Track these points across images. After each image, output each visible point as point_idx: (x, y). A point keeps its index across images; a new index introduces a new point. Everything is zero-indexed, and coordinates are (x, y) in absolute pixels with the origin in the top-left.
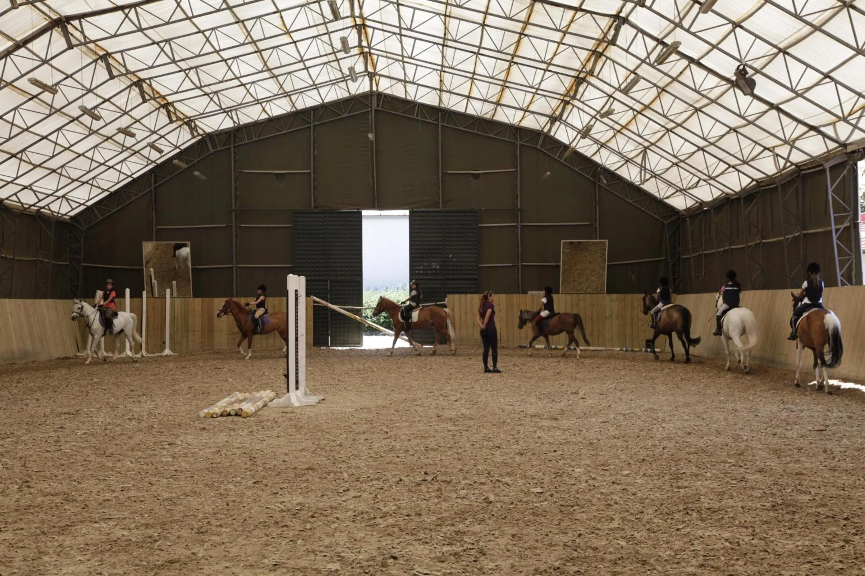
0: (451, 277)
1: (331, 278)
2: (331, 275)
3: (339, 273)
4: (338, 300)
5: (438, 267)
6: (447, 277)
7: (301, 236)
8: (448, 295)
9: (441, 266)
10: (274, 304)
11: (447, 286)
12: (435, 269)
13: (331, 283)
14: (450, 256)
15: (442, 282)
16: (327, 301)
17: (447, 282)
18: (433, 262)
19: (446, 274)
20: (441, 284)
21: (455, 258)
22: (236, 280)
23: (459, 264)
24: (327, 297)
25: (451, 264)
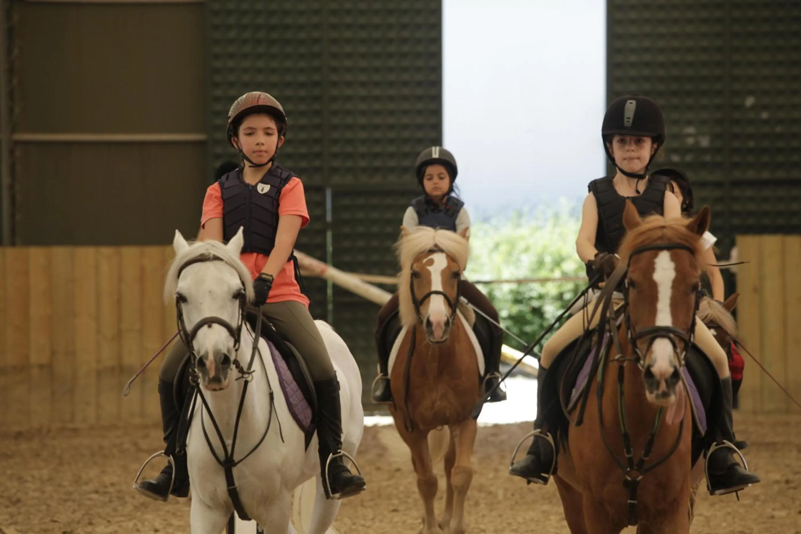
0: (751, 175)
1: (336, 179)
2: (334, 170)
3: (363, 163)
4: (361, 258)
5: (705, 142)
6: (737, 174)
7: (232, 34)
8: (741, 240)
9: (715, 137)
10: (143, 269)
11: (737, 207)
12: (697, 150)
13: (335, 196)
14: (750, 101)
15: (718, 193)
16: (323, 259)
17: (737, 192)
18: (689, 123)
19: (736, 165)
20: (719, 200)
21: (765, 108)
22: (12, 187)
23: (779, 129)
24: (322, 246)
25: (751, 130)
